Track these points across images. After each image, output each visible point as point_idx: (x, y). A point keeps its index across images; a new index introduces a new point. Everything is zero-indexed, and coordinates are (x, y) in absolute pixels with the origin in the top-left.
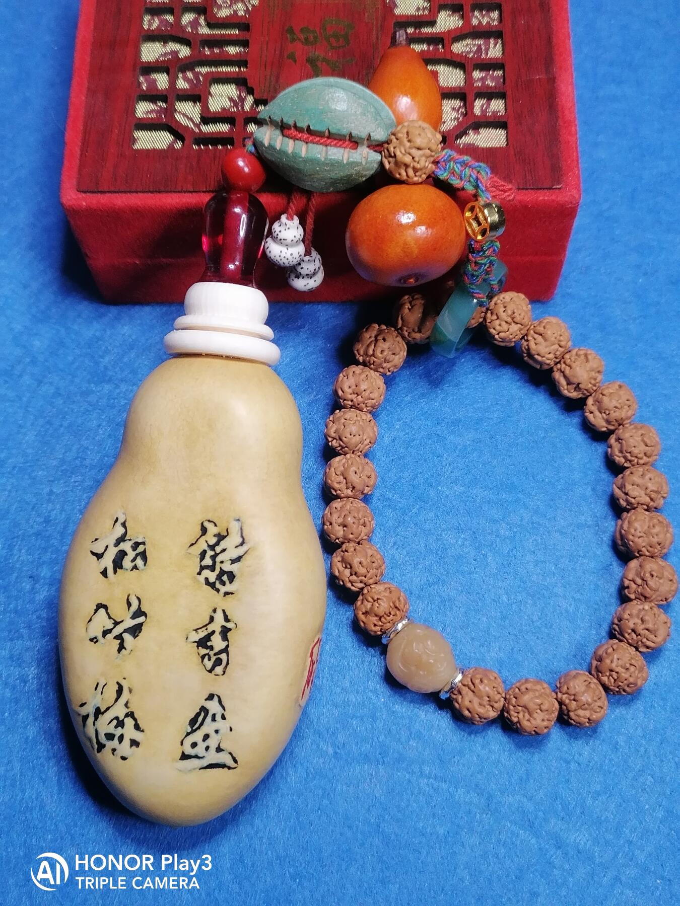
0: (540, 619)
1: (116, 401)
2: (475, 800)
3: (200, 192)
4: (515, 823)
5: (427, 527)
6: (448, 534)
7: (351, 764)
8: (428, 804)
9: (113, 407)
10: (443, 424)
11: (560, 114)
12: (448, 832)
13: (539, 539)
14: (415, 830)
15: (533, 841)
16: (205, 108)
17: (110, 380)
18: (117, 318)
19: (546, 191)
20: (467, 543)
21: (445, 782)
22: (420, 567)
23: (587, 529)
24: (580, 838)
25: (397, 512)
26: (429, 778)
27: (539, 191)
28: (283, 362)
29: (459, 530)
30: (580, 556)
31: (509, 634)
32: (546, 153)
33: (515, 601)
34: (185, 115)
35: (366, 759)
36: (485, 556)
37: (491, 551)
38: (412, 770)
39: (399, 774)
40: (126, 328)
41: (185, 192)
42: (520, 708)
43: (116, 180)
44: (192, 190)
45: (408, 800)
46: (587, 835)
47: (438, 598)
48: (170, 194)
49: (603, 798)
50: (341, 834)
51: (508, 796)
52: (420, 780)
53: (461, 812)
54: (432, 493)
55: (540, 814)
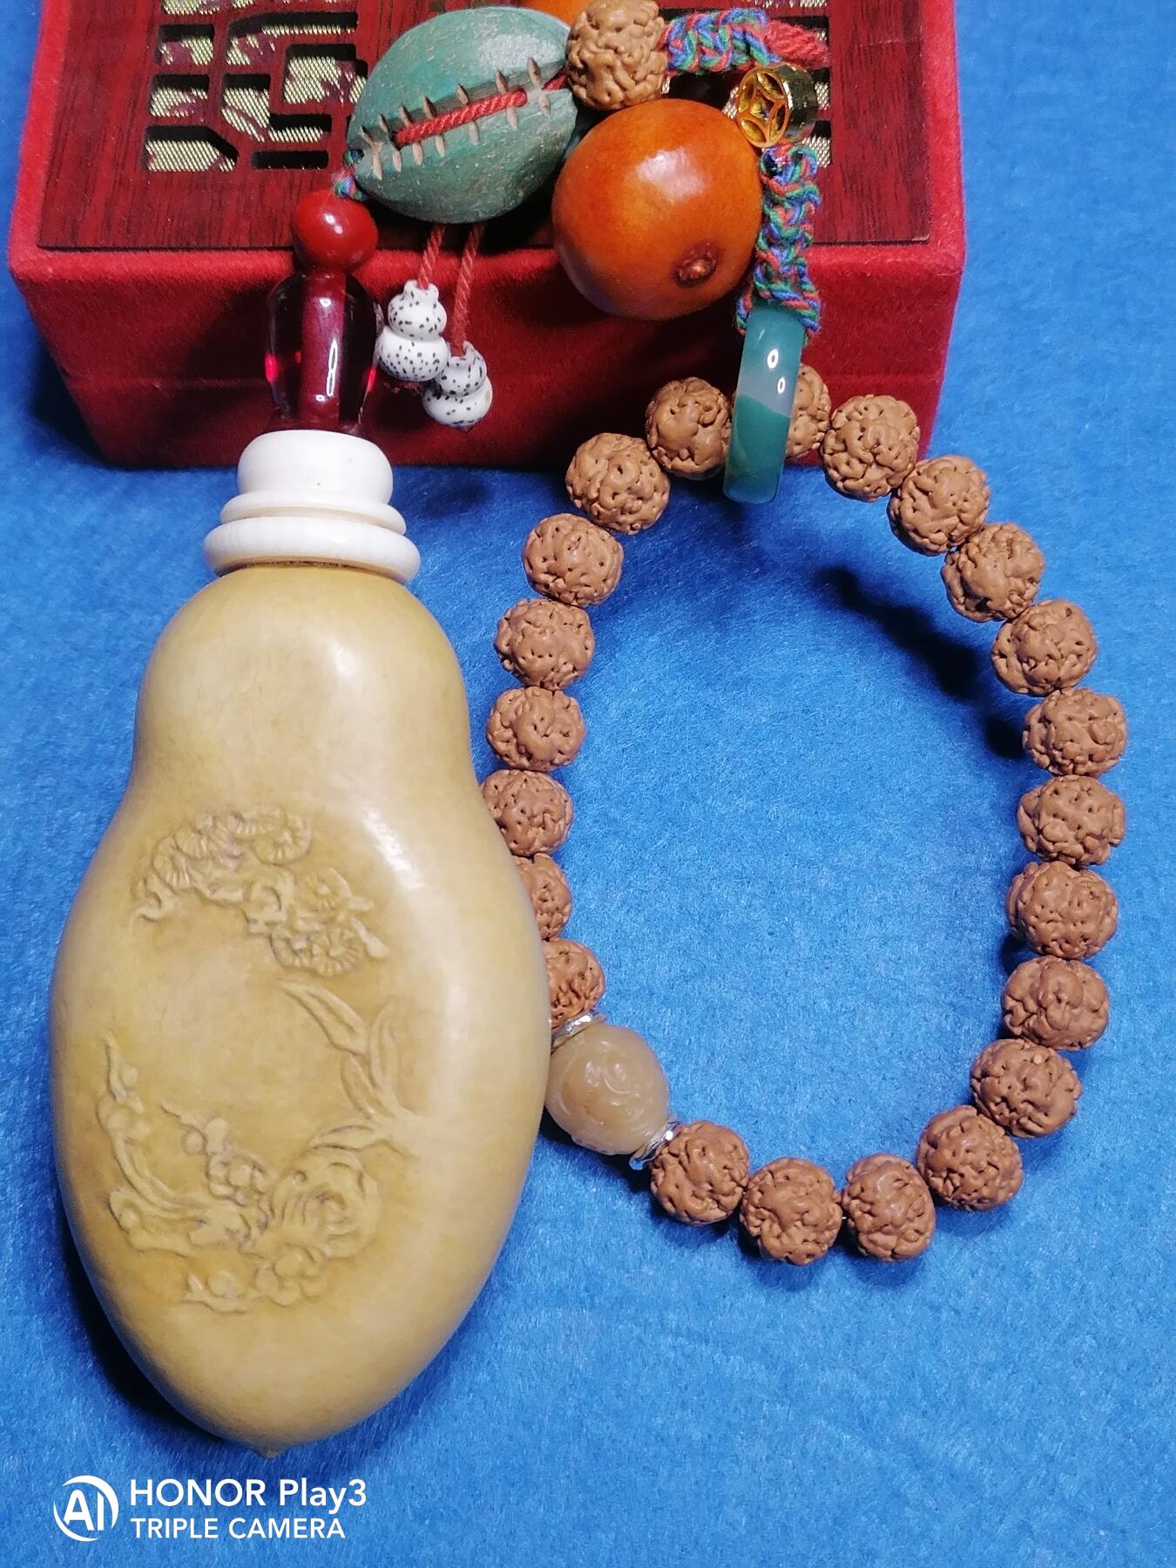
0: (889, 1043)
1: (122, 642)
2: (762, 1377)
3: (261, 248)
4: (833, 1420)
5: (683, 872)
6: (722, 886)
7: (532, 1308)
8: (674, 1384)
9: (115, 652)
10: (718, 687)
11: (929, 109)
12: (710, 1436)
13: (890, 895)
14: (648, 1430)
15: (869, 1454)
16: (278, 98)
17: (112, 605)
18: (128, 494)
19: (899, 246)
20: (756, 902)
21: (707, 1342)
22: (669, 945)
23: (980, 878)
24: (955, 1450)
25: (630, 844)
26: (677, 1333)
27: (887, 247)
28: (427, 572)
29: (743, 878)
30: (966, 928)
31: (832, 1070)
32: (901, 179)
33: (844, 1009)
34: (241, 113)
35: (560, 1297)
36: (790, 927)
37: (800, 916)
38: (646, 1320)
39: (620, 1327)
40: (143, 511)
41: (234, 249)
42: (766, 1213)
43: (109, 227)
44: (248, 245)
45: (637, 1376)
46: (968, 1445)
47: (700, 1003)
48: (206, 253)
49: (1001, 1375)
50: (510, 1438)
51: (823, 1369)
52: (661, 1340)
53: (735, 1400)
54: (695, 811)
55: (882, 1404)
